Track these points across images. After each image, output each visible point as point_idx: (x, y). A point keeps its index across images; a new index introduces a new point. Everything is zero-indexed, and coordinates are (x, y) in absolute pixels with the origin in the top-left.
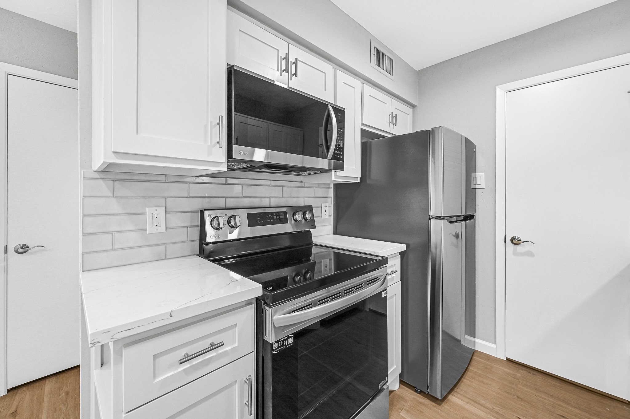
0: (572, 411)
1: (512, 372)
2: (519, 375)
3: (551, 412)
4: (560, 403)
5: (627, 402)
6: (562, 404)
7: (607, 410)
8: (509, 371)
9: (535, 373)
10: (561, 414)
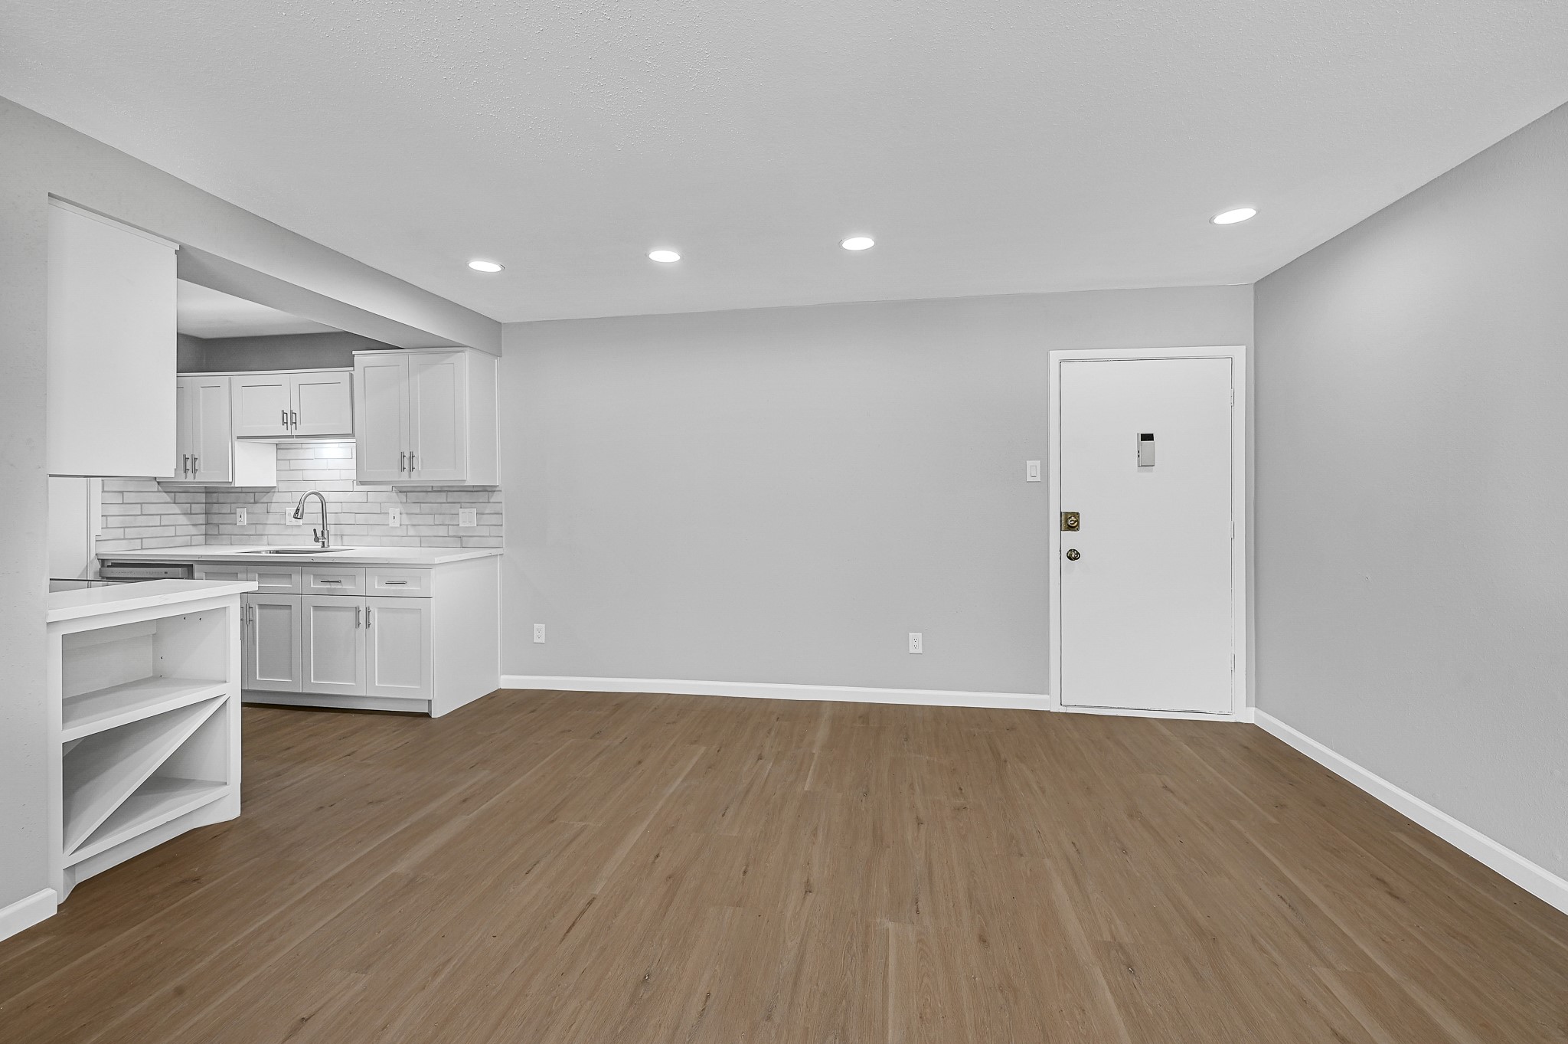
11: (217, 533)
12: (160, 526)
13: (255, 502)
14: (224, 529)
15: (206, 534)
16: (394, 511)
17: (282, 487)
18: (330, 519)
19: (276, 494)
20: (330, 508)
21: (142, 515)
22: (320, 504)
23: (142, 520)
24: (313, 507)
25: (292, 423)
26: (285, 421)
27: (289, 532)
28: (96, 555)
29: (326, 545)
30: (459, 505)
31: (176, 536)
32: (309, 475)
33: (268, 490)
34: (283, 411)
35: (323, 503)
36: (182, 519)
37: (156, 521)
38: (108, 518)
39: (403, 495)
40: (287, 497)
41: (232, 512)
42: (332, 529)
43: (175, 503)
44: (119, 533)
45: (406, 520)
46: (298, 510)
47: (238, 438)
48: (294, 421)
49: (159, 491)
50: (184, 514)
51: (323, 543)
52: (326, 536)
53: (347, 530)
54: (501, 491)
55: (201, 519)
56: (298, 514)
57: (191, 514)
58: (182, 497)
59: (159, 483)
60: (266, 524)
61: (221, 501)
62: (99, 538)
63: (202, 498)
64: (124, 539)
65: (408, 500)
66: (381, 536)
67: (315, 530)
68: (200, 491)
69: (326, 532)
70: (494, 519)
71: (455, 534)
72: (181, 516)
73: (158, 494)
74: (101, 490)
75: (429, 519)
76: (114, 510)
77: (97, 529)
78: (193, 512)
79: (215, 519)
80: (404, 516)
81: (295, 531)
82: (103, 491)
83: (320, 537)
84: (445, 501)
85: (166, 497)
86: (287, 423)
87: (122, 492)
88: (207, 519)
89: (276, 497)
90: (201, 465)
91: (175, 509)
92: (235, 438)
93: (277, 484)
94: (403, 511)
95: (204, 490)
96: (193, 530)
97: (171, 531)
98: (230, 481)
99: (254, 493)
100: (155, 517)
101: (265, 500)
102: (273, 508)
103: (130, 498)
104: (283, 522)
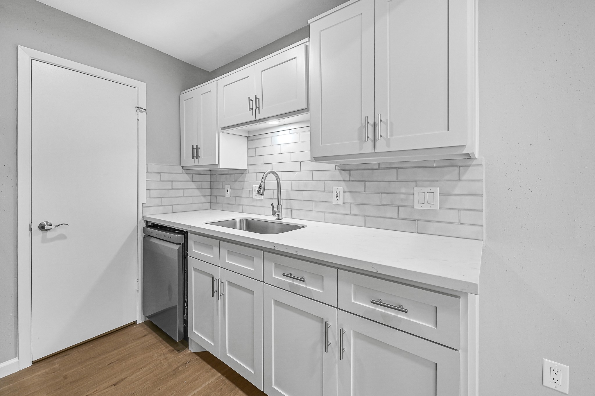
0: (113, 355)
1: (47, 370)
2: (57, 365)
3: (102, 368)
4: (102, 357)
5: (134, 323)
6: (104, 356)
7: (129, 336)
8: (44, 371)
9: (69, 352)
10: (109, 363)
11: (216, 202)
12: (184, 197)
13: (235, 181)
14: (220, 199)
15: (211, 202)
16: (338, 188)
17: (251, 169)
18: (283, 195)
19: (248, 175)
20: (283, 186)
21: (172, 189)
22: (276, 182)
23: (172, 193)
24: (271, 185)
25: (256, 107)
26: (251, 107)
27: (255, 203)
28: (143, 217)
29: (280, 217)
30: (414, 184)
31: (193, 203)
32: (268, 159)
33: (243, 172)
34: (249, 98)
35: (278, 182)
36: (197, 192)
37: (181, 193)
38: (151, 191)
39: (346, 174)
40: (253, 177)
41: (224, 188)
42: (284, 203)
43: (192, 181)
44: (157, 201)
45: (349, 198)
46: (260, 187)
47: (223, 128)
48: (258, 106)
49: (182, 173)
50: (198, 189)
51: (278, 215)
52: (280, 210)
53: (295, 205)
54: (481, 165)
55: (208, 192)
56: (260, 192)
57: (202, 189)
58: (197, 177)
59: (182, 167)
60: (241, 197)
61: (218, 180)
62: (145, 205)
63: (208, 178)
64: (161, 206)
65: (352, 179)
66: (324, 212)
67: (272, 204)
68: (206, 173)
69: (280, 206)
70: (467, 202)
71: (406, 217)
72: (196, 190)
73: (182, 175)
74: (145, 171)
75: (375, 199)
76: (153, 186)
77: (143, 199)
78: (203, 188)
79: (215, 192)
80: (347, 194)
81: (259, 203)
82: (147, 172)
83: (276, 211)
84: (395, 179)
85: (187, 177)
86: (252, 109)
87: (160, 173)
88: (211, 193)
89: (248, 177)
90: (201, 153)
91: (192, 185)
92: (220, 129)
93: (248, 167)
94: (346, 190)
95: (209, 173)
96: (203, 200)
97: (190, 201)
98: (217, 163)
99: (235, 174)
100: (181, 190)
101: (240, 179)
102: (246, 185)
103: (165, 177)
104: (251, 196)
